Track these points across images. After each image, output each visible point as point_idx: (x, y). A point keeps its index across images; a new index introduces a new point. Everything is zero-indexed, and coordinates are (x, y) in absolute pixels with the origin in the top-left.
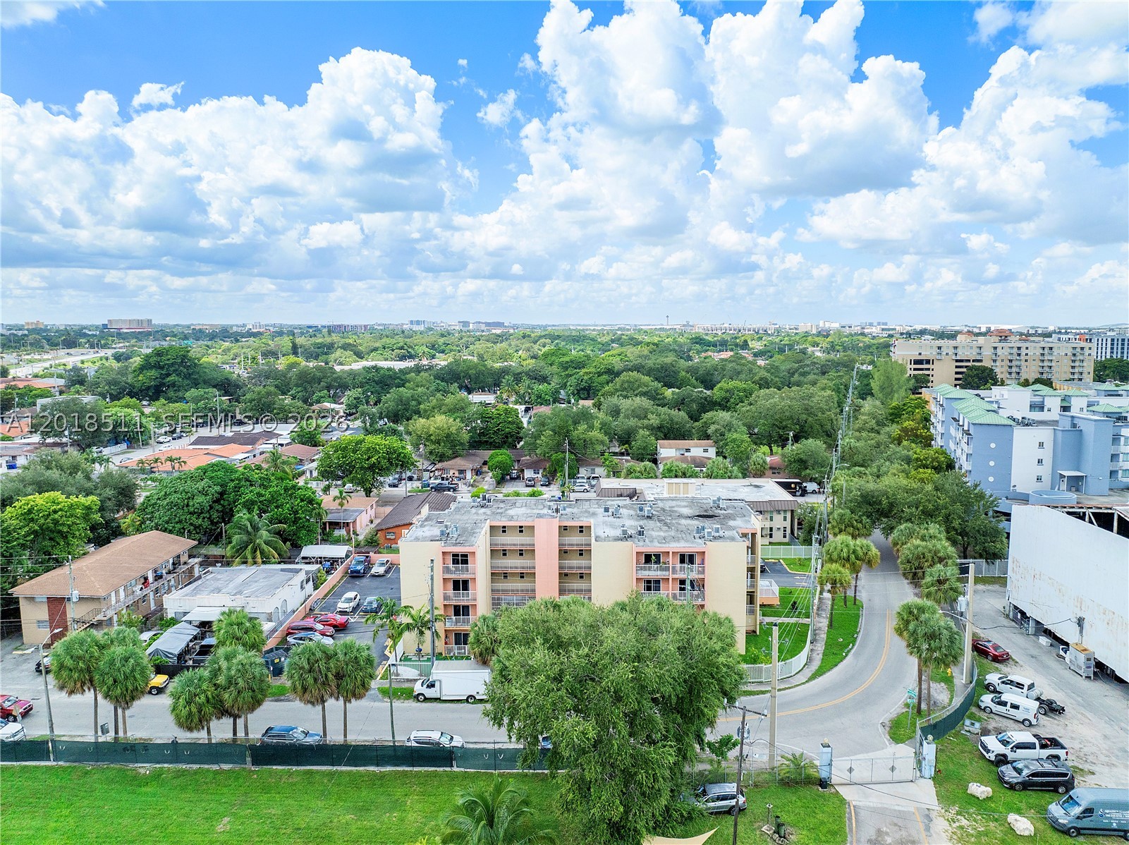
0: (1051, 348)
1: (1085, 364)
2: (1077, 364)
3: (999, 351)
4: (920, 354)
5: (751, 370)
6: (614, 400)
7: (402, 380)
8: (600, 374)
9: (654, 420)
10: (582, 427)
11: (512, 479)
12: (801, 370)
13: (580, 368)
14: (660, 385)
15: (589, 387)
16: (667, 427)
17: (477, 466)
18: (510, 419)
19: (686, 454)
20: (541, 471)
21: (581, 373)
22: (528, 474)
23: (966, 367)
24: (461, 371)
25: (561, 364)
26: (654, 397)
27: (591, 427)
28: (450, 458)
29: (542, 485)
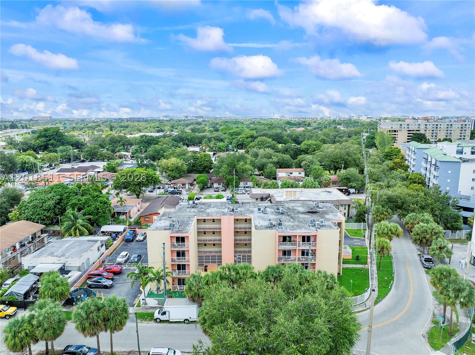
0: (451, 125)
1: (466, 132)
2: (463, 132)
3: (428, 126)
4: (392, 128)
5: (317, 136)
6: (255, 150)
7: (157, 141)
8: (247, 138)
9: (275, 159)
10: (241, 163)
11: (208, 188)
12: (339, 135)
13: (238, 135)
14: (276, 143)
15: (243, 144)
16: (281, 162)
17: (191, 181)
18: (207, 159)
19: (291, 175)
20: (221, 184)
21: (239, 138)
22: (216, 185)
23: (412, 133)
24: (184, 137)
25: (230, 133)
26: (273, 147)
27: (246, 163)
28: (178, 178)
29: (222, 191)
